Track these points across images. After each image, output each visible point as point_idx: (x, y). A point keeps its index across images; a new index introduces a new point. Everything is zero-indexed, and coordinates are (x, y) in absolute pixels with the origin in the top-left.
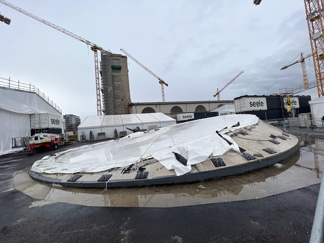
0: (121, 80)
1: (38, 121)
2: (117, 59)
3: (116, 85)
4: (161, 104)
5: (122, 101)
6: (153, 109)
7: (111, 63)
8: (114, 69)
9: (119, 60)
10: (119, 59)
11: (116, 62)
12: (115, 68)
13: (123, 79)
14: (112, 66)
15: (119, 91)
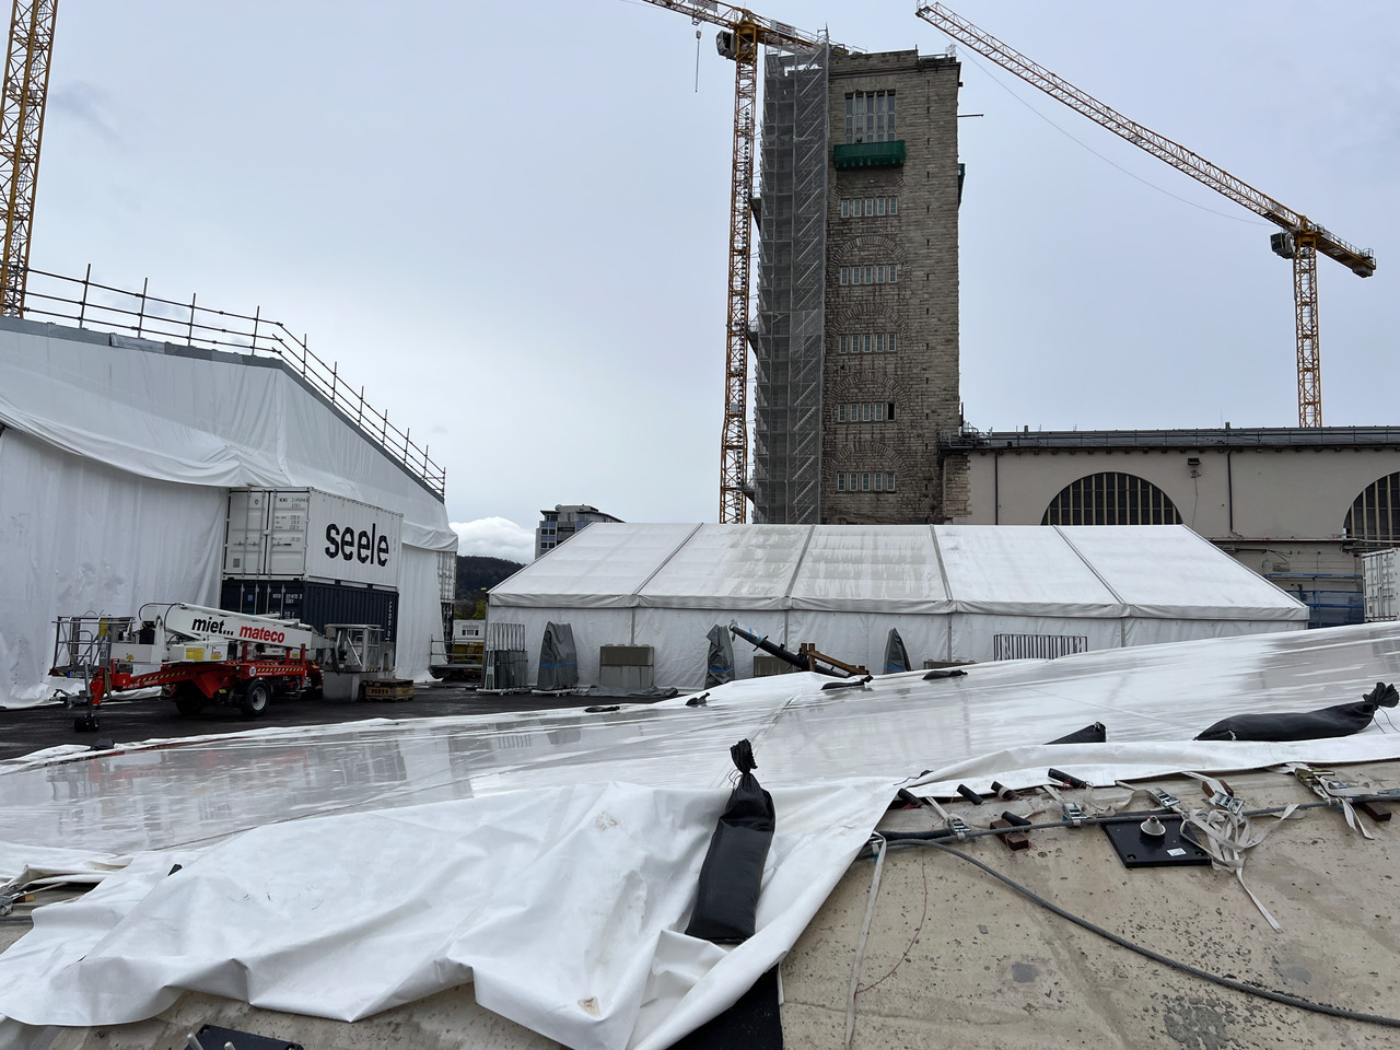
0: (898, 251)
1: (262, 530)
2: (881, 94)
3: (857, 292)
4: (1240, 449)
5: (891, 416)
6: (1157, 491)
7: (834, 128)
8: (849, 169)
9: (892, 93)
10: (898, 86)
11: (870, 119)
12: (857, 159)
13: (910, 241)
14: (836, 150)
15: (874, 339)
